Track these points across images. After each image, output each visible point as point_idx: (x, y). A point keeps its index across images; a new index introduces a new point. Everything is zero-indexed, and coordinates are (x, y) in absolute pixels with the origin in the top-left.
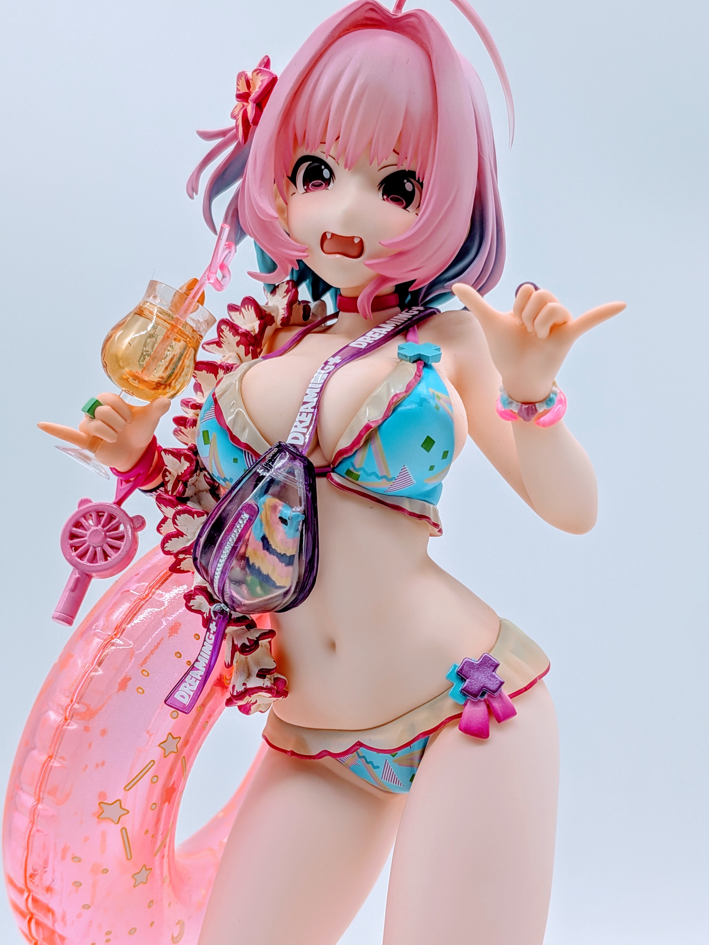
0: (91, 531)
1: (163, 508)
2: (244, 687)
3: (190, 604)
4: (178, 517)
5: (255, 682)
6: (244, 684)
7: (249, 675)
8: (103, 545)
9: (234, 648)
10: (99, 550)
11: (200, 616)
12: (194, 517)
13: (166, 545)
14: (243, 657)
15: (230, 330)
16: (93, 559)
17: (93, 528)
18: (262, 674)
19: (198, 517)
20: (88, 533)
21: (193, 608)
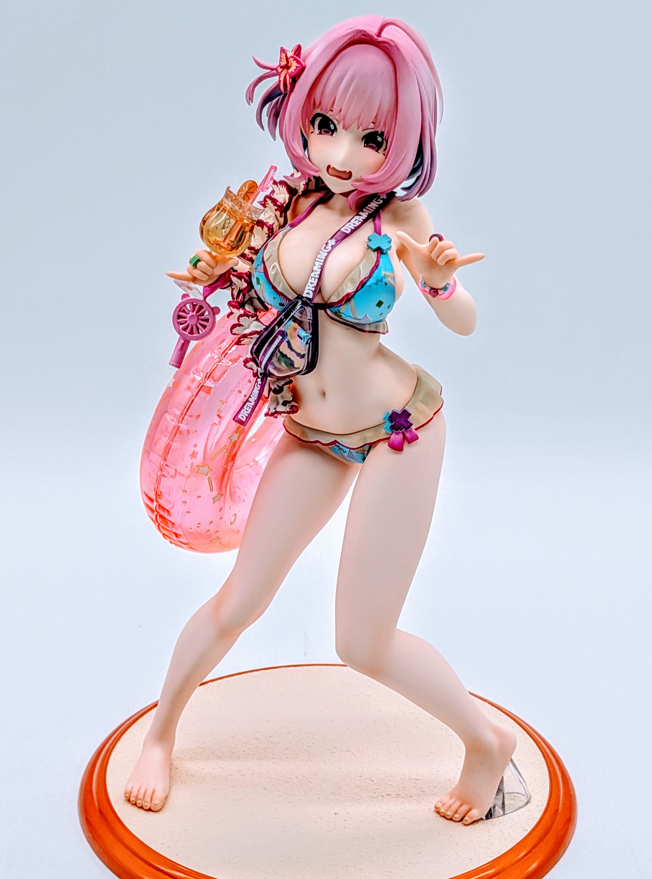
0: (190, 315)
1: (231, 308)
2: (275, 410)
3: (246, 365)
4: (240, 318)
5: (281, 408)
6: (275, 408)
7: (278, 404)
8: (197, 324)
9: (270, 389)
10: (194, 327)
11: (252, 371)
12: (249, 318)
13: (233, 330)
14: (275, 395)
15: (272, 202)
16: (191, 332)
17: (191, 314)
18: (285, 403)
19: (252, 318)
20: (189, 316)
21: (248, 367)
